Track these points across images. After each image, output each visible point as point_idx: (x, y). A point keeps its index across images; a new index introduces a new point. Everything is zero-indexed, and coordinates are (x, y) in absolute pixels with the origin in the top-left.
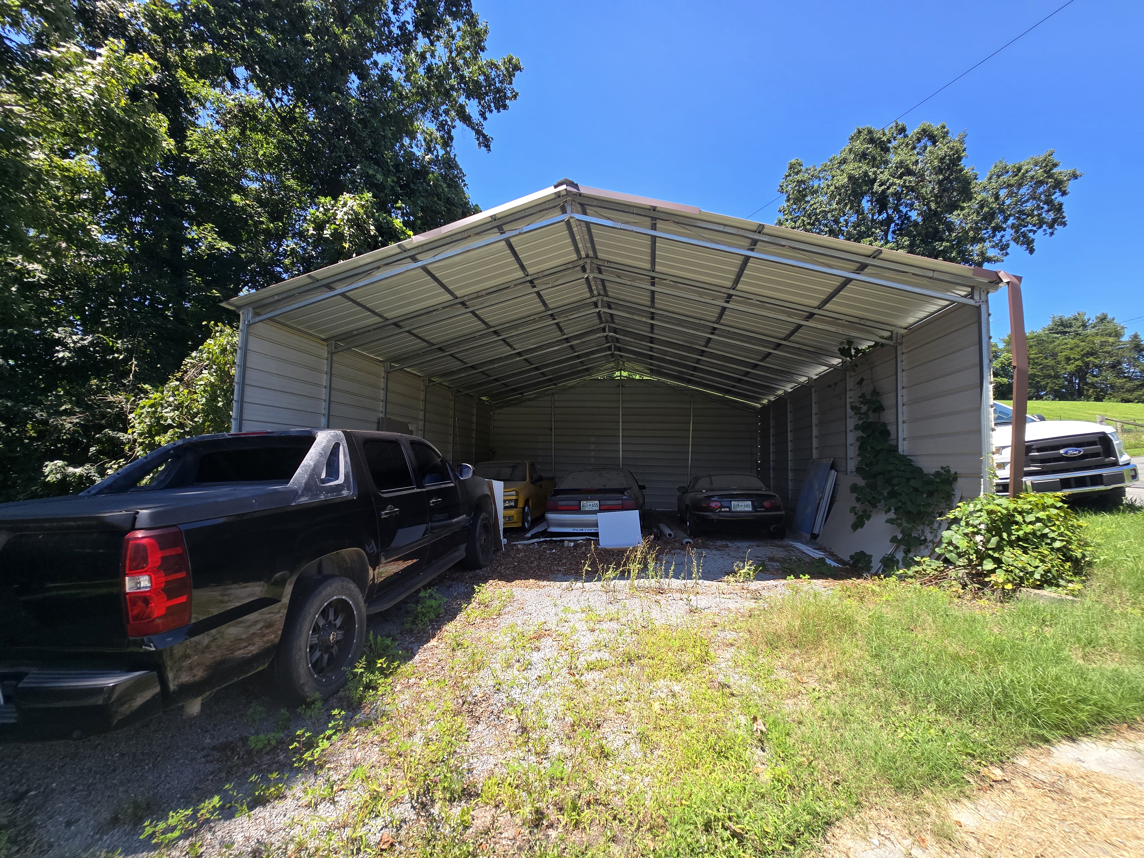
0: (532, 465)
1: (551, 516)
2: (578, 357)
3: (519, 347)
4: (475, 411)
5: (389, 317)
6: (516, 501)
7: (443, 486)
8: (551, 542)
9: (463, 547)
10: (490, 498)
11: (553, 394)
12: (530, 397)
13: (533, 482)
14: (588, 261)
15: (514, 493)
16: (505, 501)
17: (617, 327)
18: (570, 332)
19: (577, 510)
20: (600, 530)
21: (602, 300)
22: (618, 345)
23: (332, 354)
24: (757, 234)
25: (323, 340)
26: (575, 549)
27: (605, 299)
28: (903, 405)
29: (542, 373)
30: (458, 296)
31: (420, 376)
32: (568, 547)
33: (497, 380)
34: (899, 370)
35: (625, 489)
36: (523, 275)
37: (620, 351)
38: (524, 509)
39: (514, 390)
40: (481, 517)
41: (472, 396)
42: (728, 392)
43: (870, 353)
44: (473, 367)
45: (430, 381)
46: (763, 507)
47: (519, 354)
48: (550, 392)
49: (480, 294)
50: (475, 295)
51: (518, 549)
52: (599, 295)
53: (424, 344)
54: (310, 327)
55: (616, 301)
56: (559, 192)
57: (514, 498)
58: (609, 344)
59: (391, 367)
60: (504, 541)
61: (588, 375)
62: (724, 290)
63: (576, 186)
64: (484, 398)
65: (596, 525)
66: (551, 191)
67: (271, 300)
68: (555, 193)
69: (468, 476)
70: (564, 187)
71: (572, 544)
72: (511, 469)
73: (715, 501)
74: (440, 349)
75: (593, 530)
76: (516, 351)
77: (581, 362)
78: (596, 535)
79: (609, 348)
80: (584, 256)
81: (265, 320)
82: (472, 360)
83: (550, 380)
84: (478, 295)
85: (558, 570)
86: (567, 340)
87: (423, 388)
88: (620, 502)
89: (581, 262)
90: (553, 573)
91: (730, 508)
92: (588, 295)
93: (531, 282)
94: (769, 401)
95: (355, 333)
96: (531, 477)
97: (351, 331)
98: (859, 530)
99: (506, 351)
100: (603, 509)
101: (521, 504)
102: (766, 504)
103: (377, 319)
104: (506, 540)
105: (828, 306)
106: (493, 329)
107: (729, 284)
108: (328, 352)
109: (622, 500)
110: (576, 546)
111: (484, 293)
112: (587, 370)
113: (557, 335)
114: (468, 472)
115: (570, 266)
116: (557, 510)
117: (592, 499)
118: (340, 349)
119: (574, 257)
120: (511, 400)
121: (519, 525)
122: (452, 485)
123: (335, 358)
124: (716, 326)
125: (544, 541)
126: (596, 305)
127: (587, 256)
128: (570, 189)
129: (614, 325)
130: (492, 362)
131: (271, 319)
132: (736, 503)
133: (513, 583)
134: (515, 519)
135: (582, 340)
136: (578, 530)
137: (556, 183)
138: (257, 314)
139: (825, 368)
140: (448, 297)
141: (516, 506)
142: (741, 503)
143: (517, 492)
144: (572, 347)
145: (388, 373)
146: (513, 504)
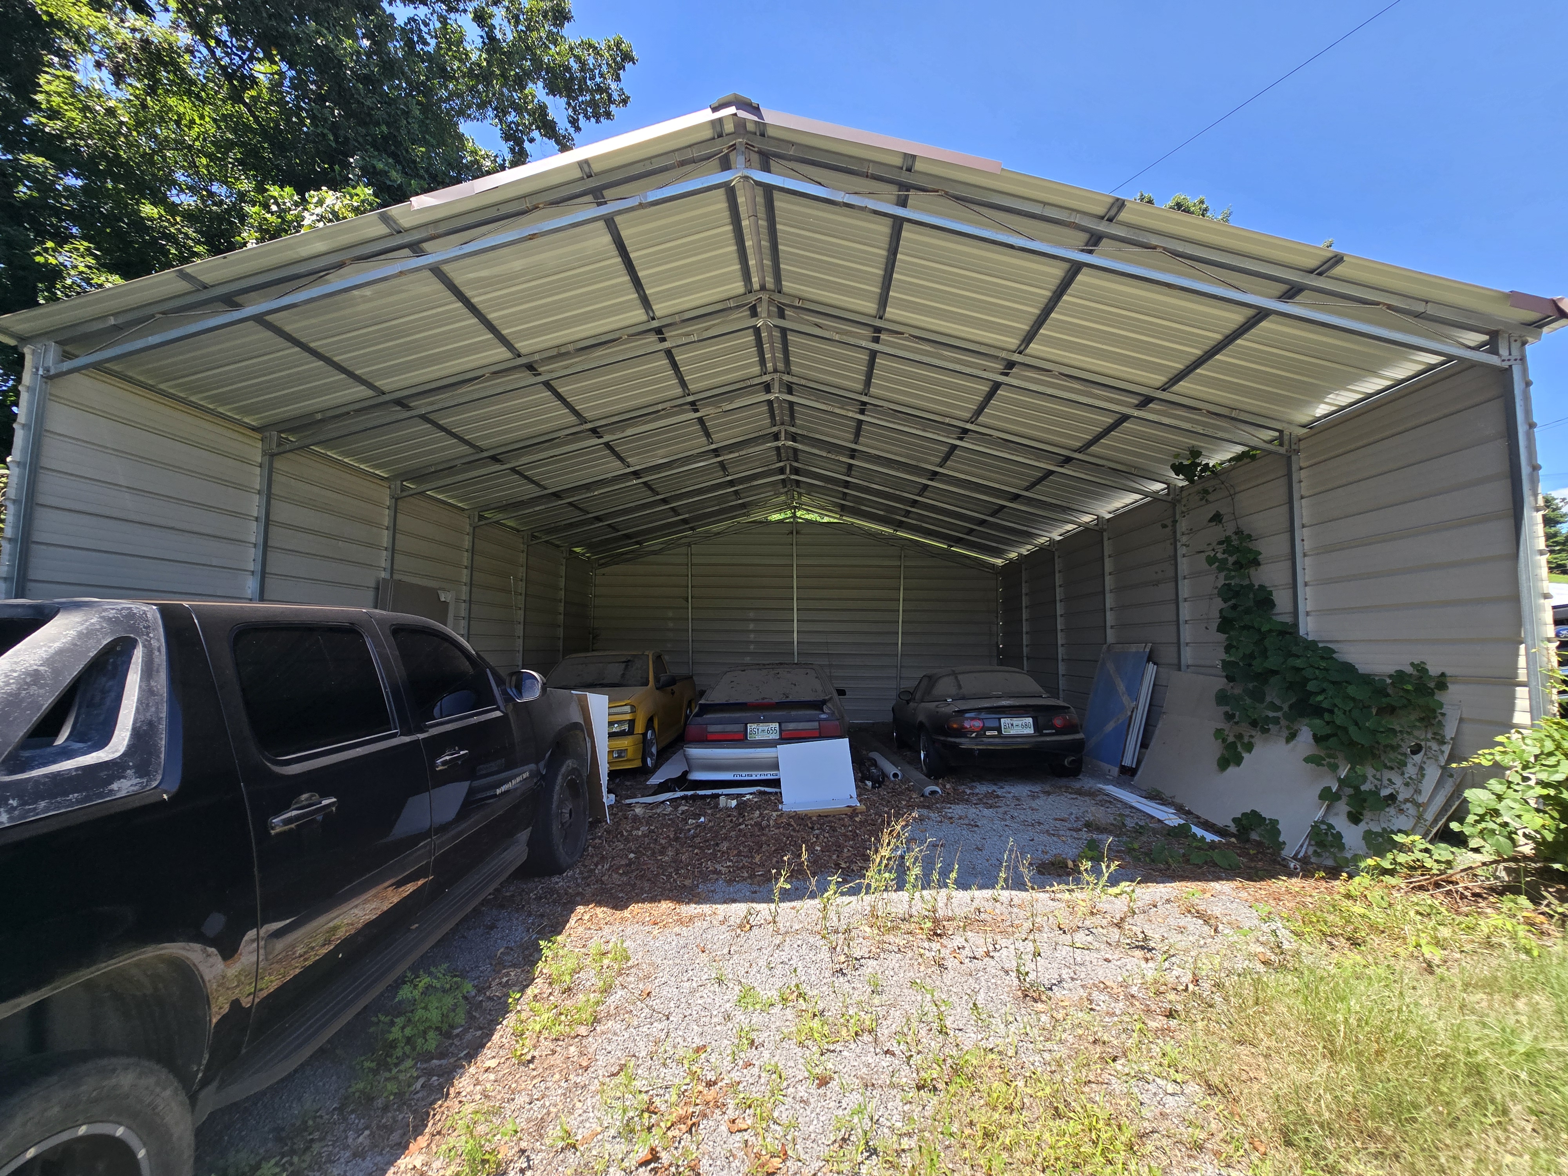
0: (658, 658)
1: (696, 752)
2: (731, 483)
3: (637, 463)
4: (562, 570)
5: (385, 388)
6: (632, 723)
7: (475, 719)
8: (694, 798)
9: (524, 836)
10: (585, 728)
11: (689, 545)
12: (652, 548)
13: (661, 687)
14: (765, 296)
15: (628, 709)
16: (611, 724)
17: (799, 432)
18: (722, 438)
19: (741, 740)
20: (783, 774)
21: (781, 380)
22: (795, 464)
23: (271, 456)
24: (1105, 223)
25: (254, 429)
26: (741, 815)
27: (786, 378)
28: (1305, 555)
29: (672, 508)
30: (523, 351)
31: (463, 510)
32: (727, 808)
33: (598, 519)
34: (1296, 496)
35: (824, 702)
36: (644, 318)
37: (797, 474)
38: (644, 735)
39: (628, 536)
40: (563, 769)
41: (558, 546)
42: (959, 541)
43: (1225, 471)
44: (557, 495)
45: (481, 518)
46: (1052, 727)
47: (636, 474)
48: (683, 541)
49: (563, 350)
50: (554, 352)
51: (636, 818)
52: (775, 371)
53: (465, 448)
54: (213, 399)
55: (803, 382)
56: (720, 120)
57: (628, 717)
58: (781, 464)
59: (403, 489)
60: (608, 799)
61: (744, 515)
62: (1003, 355)
63: (755, 110)
64: (578, 550)
65: (775, 766)
66: (706, 115)
67: (100, 325)
68: (713, 123)
69: (532, 694)
70: (732, 110)
71: (734, 803)
72: (623, 665)
73: (973, 719)
74: (495, 459)
75: (769, 775)
76: (631, 469)
77: (736, 492)
78: (776, 783)
79: (782, 471)
80: (756, 286)
81: (86, 367)
82: (554, 484)
83: (685, 521)
84: (560, 354)
85: (715, 872)
86: (716, 452)
87: (468, 529)
88: (815, 725)
89: (752, 299)
90: (704, 877)
91: (999, 729)
92: (757, 369)
93: (659, 331)
94: (1020, 555)
95: (319, 416)
96: (657, 679)
97: (312, 414)
98: (1232, 770)
99: (615, 468)
100: (787, 738)
101: (639, 728)
102: (1058, 722)
103: (360, 392)
104: (612, 796)
105: (1183, 386)
106: (589, 426)
107: (1013, 342)
108: (264, 453)
109: (819, 720)
110: (742, 806)
111: (571, 348)
112: (744, 506)
113: (700, 443)
114: (532, 687)
115: (732, 304)
116: (705, 741)
117: (766, 721)
118: (288, 447)
119: (738, 287)
120: (622, 554)
121: (637, 764)
122: (498, 714)
123: (278, 464)
124: (968, 426)
125: (682, 798)
126: (767, 388)
127: (763, 288)
128: (742, 114)
129: (793, 430)
130: (588, 487)
131: (97, 366)
132: (1008, 721)
133: (626, 913)
134: (630, 754)
135: (741, 453)
136: (744, 776)
137: (715, 102)
138: (67, 356)
139: (1138, 497)
140: (501, 353)
141: (631, 732)
142: (1016, 721)
143: (633, 707)
144: (722, 465)
145: (397, 499)
146: (626, 727)
